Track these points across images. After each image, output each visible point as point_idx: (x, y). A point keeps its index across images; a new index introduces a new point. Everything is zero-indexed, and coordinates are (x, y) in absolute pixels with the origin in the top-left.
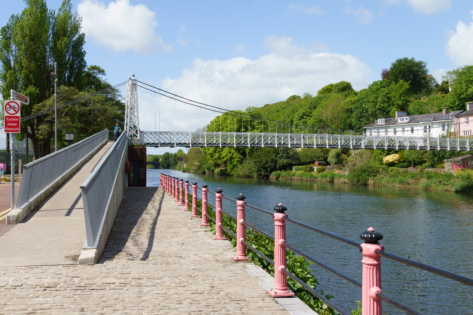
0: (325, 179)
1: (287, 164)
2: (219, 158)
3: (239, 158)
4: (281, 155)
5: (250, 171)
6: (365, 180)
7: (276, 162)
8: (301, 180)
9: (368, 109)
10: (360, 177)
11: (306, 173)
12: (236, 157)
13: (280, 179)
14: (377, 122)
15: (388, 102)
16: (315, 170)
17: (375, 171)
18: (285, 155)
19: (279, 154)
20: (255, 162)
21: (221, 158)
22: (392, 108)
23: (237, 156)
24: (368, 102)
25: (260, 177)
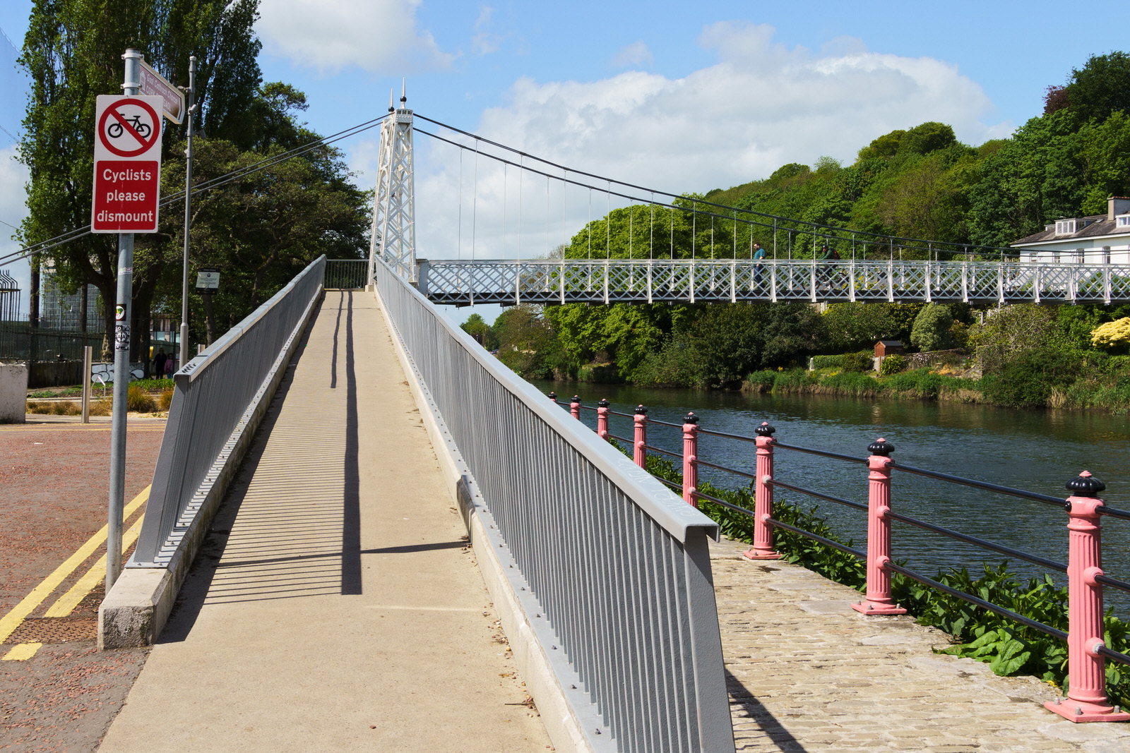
0: (909, 393)
1: (792, 351)
2: (595, 336)
3: (652, 335)
4: (774, 324)
5: (683, 371)
6: (1041, 394)
7: (761, 345)
8: (836, 395)
9: (1016, 194)
10: (1025, 385)
11: (850, 375)
12: (645, 332)
13: (773, 392)
14: (1054, 230)
15: (1076, 175)
16: (877, 366)
17: (1069, 367)
18: (786, 326)
19: (769, 322)
20: (701, 347)
21: (599, 336)
22: (1087, 191)
23: (646, 329)
24: (1016, 174)
25: (715, 386)
